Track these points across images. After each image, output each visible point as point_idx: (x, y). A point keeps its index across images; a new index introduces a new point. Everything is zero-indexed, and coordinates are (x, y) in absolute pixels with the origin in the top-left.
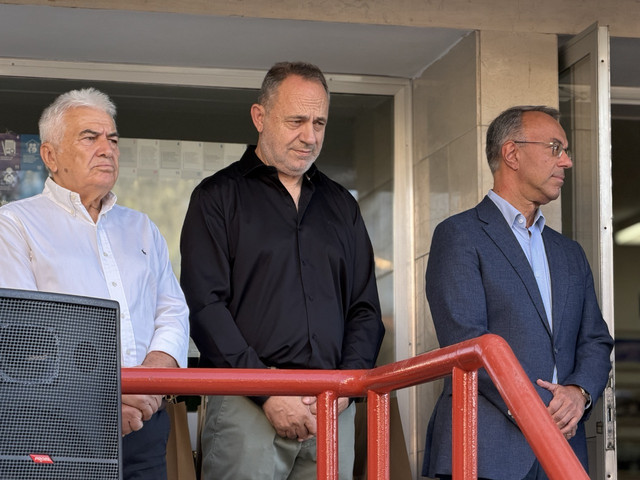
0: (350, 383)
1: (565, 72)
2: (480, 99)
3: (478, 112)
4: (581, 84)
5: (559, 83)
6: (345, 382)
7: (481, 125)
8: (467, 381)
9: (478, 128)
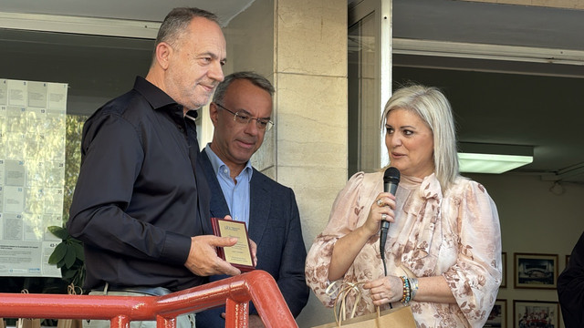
0: (141, 308)
1: (353, 26)
2: (277, 49)
3: (275, 60)
4: (368, 36)
5: (348, 34)
6: (137, 307)
7: (277, 73)
8: (239, 311)
9: (275, 75)
